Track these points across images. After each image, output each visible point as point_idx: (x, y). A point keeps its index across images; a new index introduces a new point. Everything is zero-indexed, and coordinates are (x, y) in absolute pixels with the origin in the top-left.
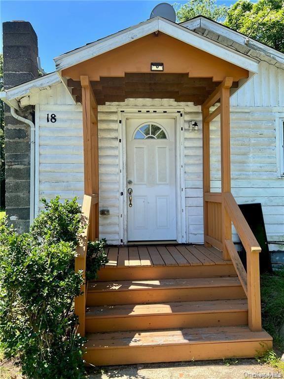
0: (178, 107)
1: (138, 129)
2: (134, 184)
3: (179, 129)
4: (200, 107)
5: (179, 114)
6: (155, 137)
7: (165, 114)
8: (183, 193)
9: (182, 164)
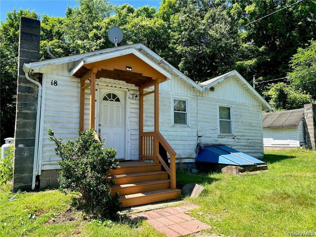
0: (127, 86)
1: (105, 95)
2: (102, 126)
3: (127, 98)
4: (138, 87)
5: (128, 90)
6: (114, 100)
7: (121, 89)
8: (129, 132)
9: (129, 116)
